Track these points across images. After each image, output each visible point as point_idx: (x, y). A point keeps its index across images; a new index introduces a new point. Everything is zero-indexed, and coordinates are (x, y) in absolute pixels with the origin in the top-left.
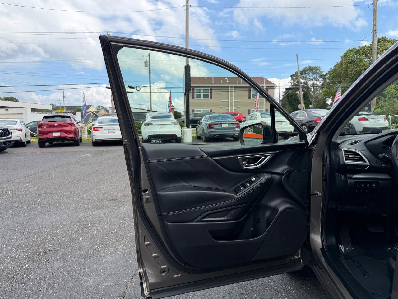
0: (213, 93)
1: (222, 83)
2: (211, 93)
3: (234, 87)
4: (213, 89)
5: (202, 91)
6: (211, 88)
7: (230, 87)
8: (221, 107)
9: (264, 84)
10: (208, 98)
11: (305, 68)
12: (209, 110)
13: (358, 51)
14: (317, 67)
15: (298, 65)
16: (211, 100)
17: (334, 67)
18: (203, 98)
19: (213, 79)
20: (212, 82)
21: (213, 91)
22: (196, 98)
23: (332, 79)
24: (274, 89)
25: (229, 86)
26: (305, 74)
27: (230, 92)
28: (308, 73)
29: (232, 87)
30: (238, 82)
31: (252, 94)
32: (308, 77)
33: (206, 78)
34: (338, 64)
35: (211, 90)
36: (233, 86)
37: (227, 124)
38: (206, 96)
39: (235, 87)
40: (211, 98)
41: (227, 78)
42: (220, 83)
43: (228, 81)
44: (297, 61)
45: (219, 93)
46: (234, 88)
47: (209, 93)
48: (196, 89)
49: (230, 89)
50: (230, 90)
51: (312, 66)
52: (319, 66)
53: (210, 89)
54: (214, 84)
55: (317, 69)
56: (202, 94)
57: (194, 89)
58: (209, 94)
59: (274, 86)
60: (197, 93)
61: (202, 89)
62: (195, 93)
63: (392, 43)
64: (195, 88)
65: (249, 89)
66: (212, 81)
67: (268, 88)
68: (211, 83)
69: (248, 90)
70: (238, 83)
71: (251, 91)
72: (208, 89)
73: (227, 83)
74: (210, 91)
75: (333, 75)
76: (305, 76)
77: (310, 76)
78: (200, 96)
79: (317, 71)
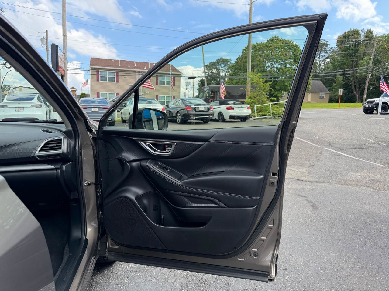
0: (119, 77)
1: (129, 67)
2: (117, 76)
3: (141, 72)
4: (119, 72)
5: (108, 74)
6: (117, 72)
7: (137, 72)
9: (169, 72)
10: (114, 81)
11: (218, 59)
12: (116, 93)
13: (255, 47)
14: (228, 60)
15: (203, 56)
16: (118, 83)
17: (236, 60)
18: (109, 81)
19: (120, 62)
20: (119, 65)
21: (119, 74)
22: (101, 80)
23: (234, 71)
24: (180, 77)
25: (136, 71)
26: (218, 65)
27: (137, 77)
28: (221, 64)
29: (139, 72)
30: (145, 67)
31: (160, 81)
32: (221, 68)
33: (113, 61)
34: (239, 58)
35: (117, 73)
36: (140, 71)
37: (98, 108)
38: (111, 79)
40: (117, 81)
41: (136, 62)
42: (127, 67)
43: (136, 66)
44: (202, 52)
45: (126, 77)
46: (141, 74)
47: (115, 76)
48: (101, 72)
49: (137, 73)
50: (137, 75)
51: (223, 58)
52: (230, 59)
53: (116, 73)
54: (120, 67)
55: (229, 61)
56: (108, 76)
57: (99, 71)
58: (115, 77)
59: (180, 75)
60: (102, 76)
61: (108, 71)
62: (100, 76)
63: (282, 42)
64: (100, 71)
65: (157, 75)
66: (119, 63)
67: (175, 75)
68: (118, 66)
69: (156, 76)
70: (145, 68)
71: (159, 77)
72: (115, 73)
73: (134, 68)
74: (116, 74)
75: (235, 67)
76: (217, 67)
77: (222, 68)
78: (104, 79)
79: (229, 63)
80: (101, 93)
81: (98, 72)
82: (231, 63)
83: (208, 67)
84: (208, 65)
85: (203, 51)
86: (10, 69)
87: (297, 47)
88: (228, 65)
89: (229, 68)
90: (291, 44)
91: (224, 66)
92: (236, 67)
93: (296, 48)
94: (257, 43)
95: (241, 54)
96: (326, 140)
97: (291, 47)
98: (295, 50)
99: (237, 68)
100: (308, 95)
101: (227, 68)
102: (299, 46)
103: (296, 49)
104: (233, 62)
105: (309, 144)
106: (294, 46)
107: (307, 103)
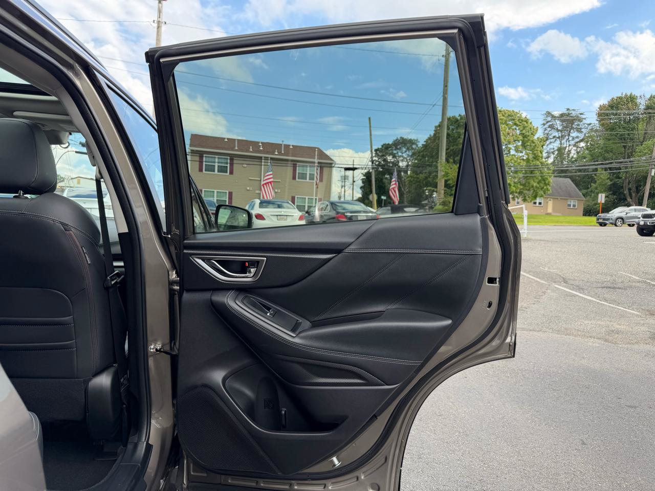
0: (235, 166)
1: (251, 150)
2: (232, 164)
3: (269, 159)
4: (235, 158)
5: (216, 160)
6: (232, 157)
7: (263, 158)
8: (248, 188)
9: (315, 158)
10: (227, 172)
11: (396, 140)
12: (227, 192)
13: (457, 120)
14: (412, 140)
15: (371, 135)
16: (232, 175)
17: (425, 142)
18: (218, 172)
19: (236, 142)
20: (235, 147)
21: (235, 162)
22: (206, 171)
23: (421, 160)
24: (331, 167)
25: (261, 157)
26: (395, 150)
27: (263, 166)
28: (400, 148)
29: (266, 158)
30: (276, 151)
31: (299, 173)
32: (400, 154)
33: (226, 140)
34: (429, 139)
35: (232, 160)
36: (268, 157)
38: (222, 169)
39: (272, 159)
40: (231, 173)
41: (262, 143)
42: (248, 151)
43: (261, 149)
44: (369, 129)
45: (245, 166)
46: (269, 161)
47: (229, 164)
48: (206, 157)
49: (263, 161)
50: (263, 164)
51: (405, 137)
52: (416, 139)
53: (230, 159)
54: (237, 150)
55: (413, 144)
56: (216, 165)
57: (203, 157)
58: (228, 166)
59: (333, 163)
60: (207, 163)
61: (217, 156)
62: (204, 163)
64: (204, 155)
65: (294, 164)
66: (235, 144)
67: (323, 165)
68: (233, 149)
69: (292, 165)
70: (277, 153)
71: (297, 168)
72: (227, 159)
73: (260, 152)
74: (230, 161)
75: (422, 153)
76: (395, 152)
77: (403, 153)
78: (210, 168)
79: (414, 146)
80: (205, 191)
81: (201, 157)
82: (417, 145)
83: (378, 152)
84: (378, 149)
85: (370, 127)
86: (67, 150)
87: (527, 123)
88: (413, 149)
89: (414, 154)
90: (518, 117)
91: (406, 152)
92: (425, 153)
93: (525, 123)
94: (460, 115)
95: (432, 133)
96: (560, 273)
97: (518, 123)
98: (524, 127)
99: (427, 154)
100: (547, 202)
101: (410, 154)
102: (530, 121)
103: (526, 125)
104: (420, 145)
105: (529, 278)
106: (522, 120)
107: (546, 216)
